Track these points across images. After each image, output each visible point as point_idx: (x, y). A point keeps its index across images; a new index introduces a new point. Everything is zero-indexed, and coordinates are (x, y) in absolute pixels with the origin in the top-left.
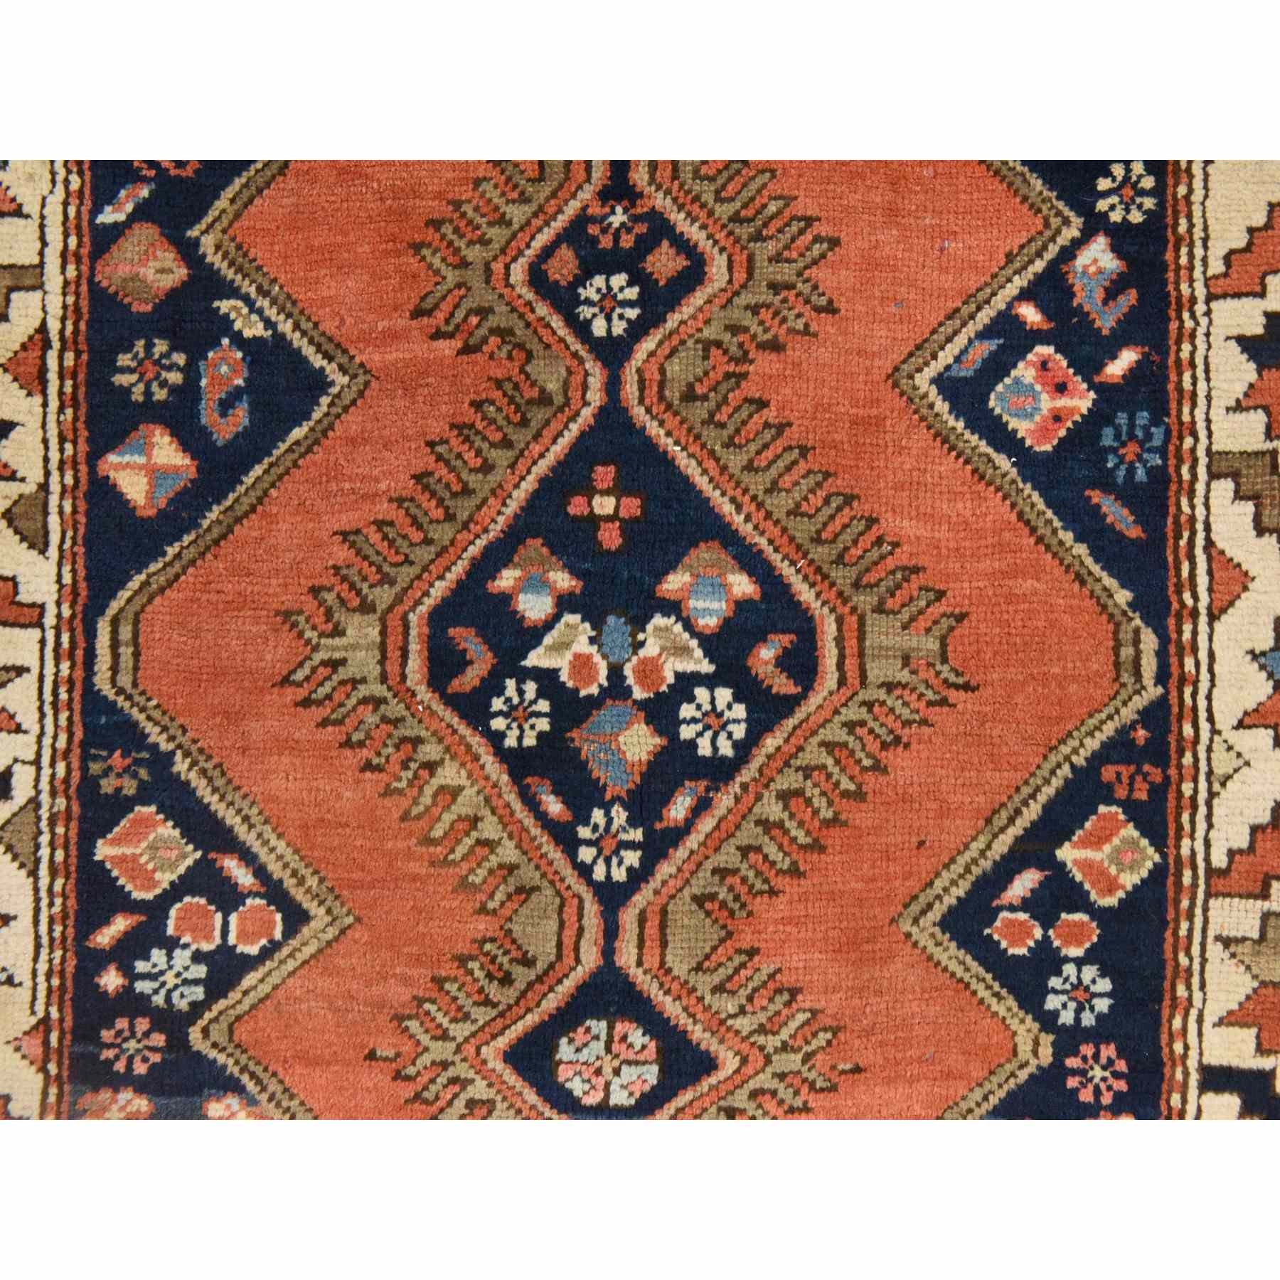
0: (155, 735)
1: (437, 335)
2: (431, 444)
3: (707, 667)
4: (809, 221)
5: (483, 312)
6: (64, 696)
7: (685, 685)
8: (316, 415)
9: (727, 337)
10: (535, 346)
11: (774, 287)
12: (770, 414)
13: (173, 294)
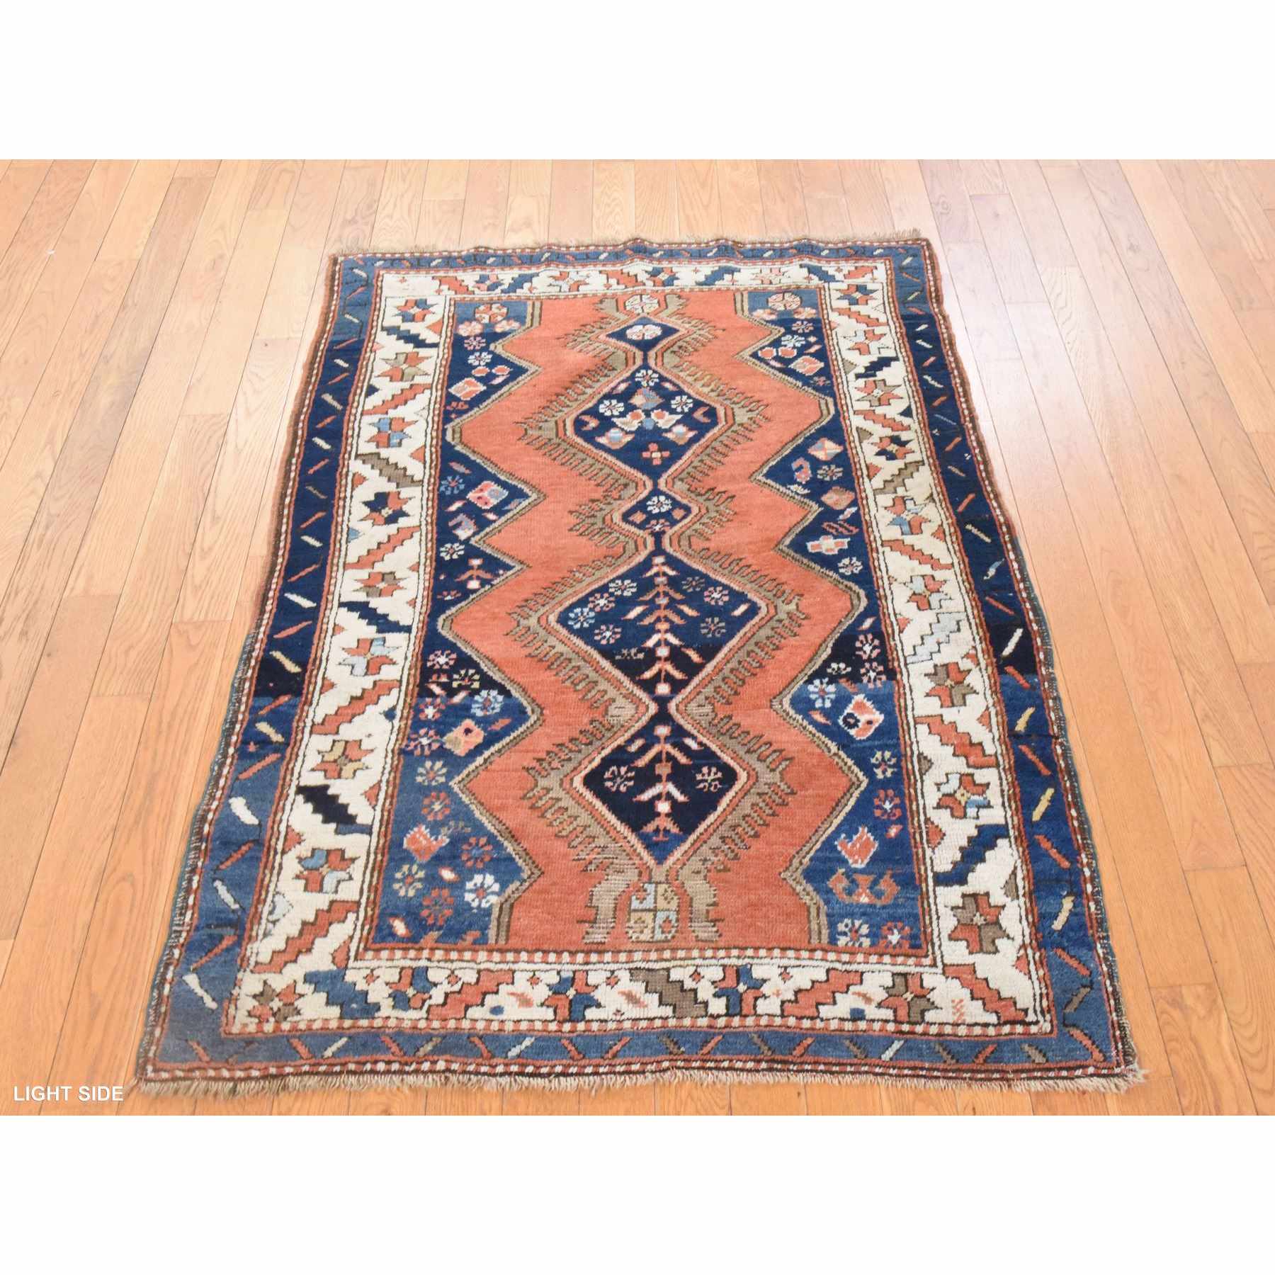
1: (724, 492)
3: (615, 420)
6: (842, 396)
7: (622, 415)
8: (767, 468)
10: (687, 492)
11: (594, 516)
13: (825, 492)
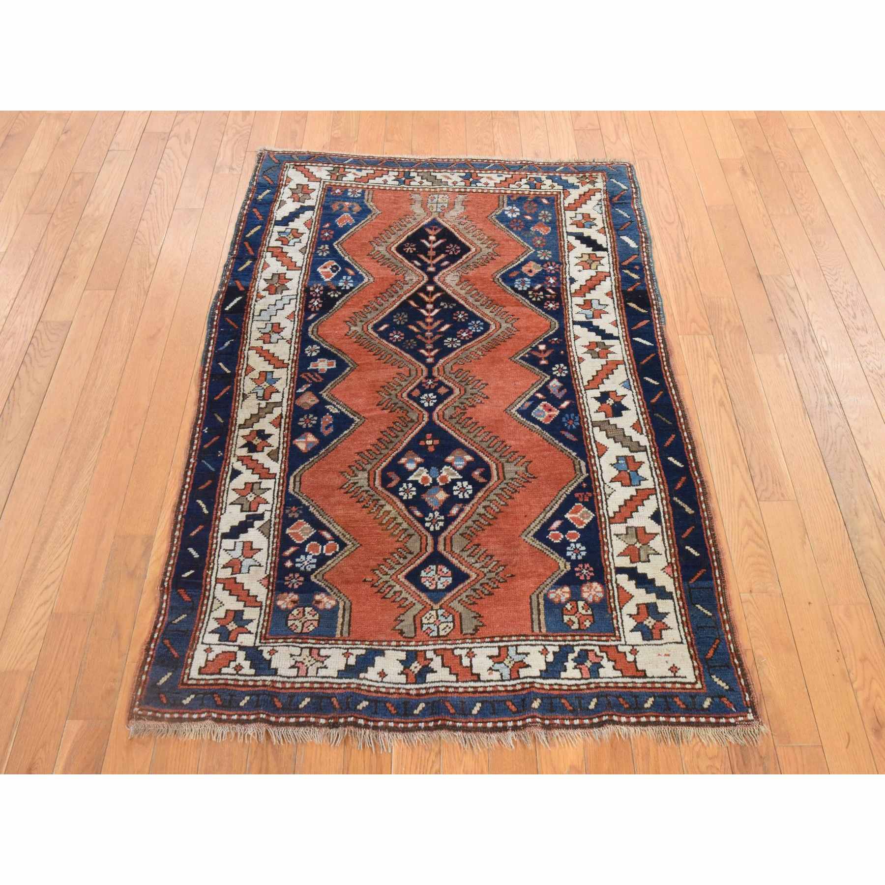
0: (304, 502)
1: (383, 409)
2: (382, 432)
3: (460, 477)
4: (480, 381)
5: (395, 404)
6: (280, 494)
7: (454, 482)
8: (351, 428)
9: (460, 405)
10: (409, 410)
11: (472, 394)
12: (474, 420)
13: (315, 406)
